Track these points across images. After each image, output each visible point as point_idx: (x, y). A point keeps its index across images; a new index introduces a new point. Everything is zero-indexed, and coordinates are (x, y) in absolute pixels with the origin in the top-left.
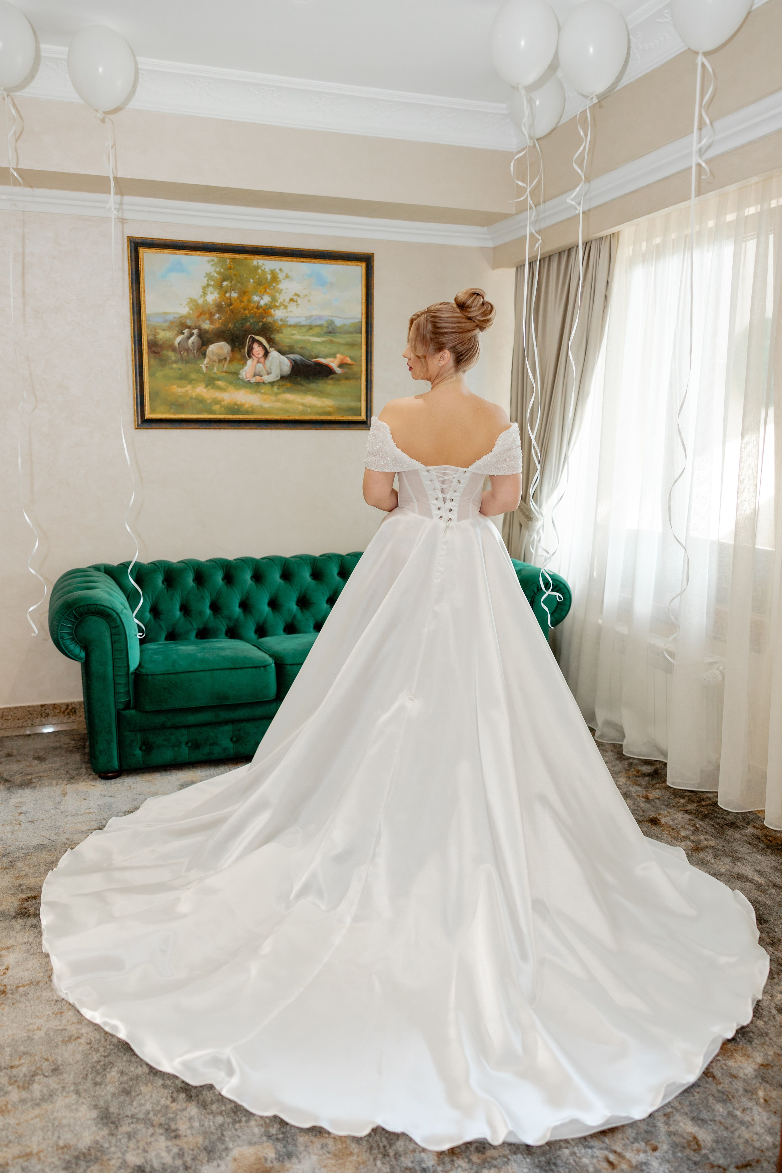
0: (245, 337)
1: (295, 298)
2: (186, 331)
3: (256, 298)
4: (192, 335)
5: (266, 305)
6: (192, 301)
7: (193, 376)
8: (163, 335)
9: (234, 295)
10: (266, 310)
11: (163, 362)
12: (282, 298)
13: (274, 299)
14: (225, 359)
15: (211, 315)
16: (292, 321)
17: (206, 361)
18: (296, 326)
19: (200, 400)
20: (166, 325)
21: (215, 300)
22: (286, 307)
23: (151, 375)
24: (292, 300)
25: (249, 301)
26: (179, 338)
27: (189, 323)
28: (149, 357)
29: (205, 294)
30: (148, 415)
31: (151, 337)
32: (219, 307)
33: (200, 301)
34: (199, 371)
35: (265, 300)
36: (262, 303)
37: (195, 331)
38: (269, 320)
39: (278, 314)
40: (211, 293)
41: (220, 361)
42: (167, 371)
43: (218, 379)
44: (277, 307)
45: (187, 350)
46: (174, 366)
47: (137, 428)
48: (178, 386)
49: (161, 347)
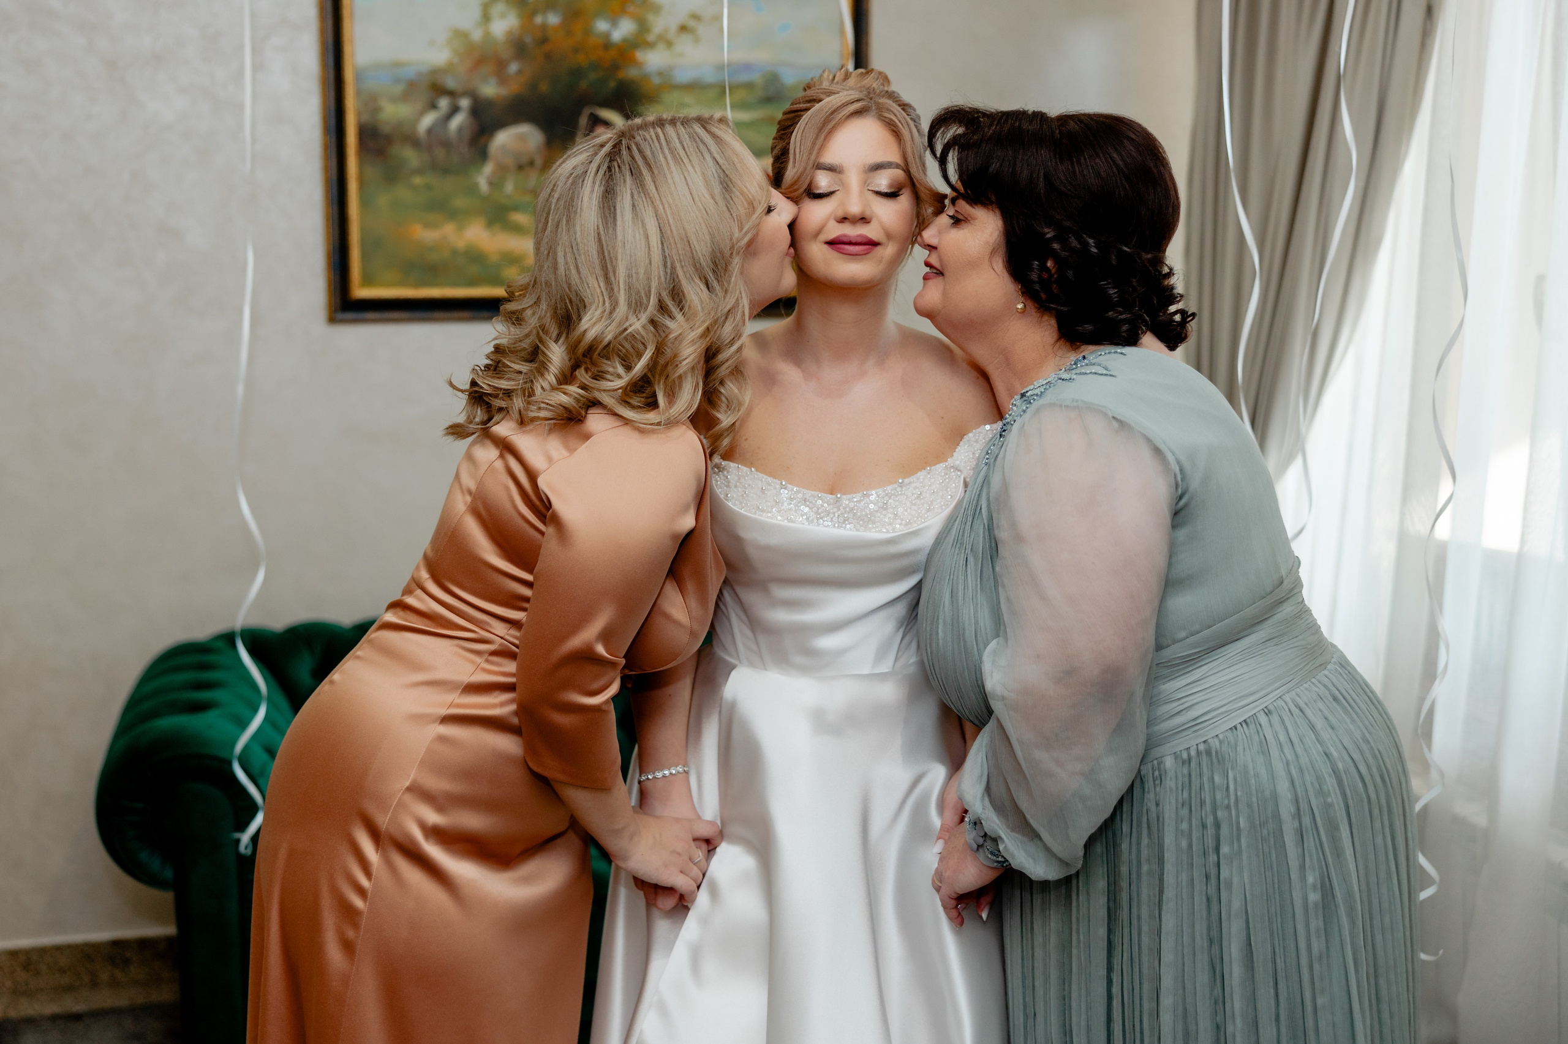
0: (576, 114)
1: (691, 23)
2: (444, 103)
3: (602, 26)
4: (455, 110)
5: (625, 40)
6: (459, 35)
7: (460, 202)
8: (393, 112)
9: (553, 19)
10: (625, 52)
11: (393, 174)
12: (660, 24)
13: (643, 27)
14: (531, 163)
15: (500, 66)
16: (682, 76)
17: (488, 169)
18: (694, 87)
19: (475, 256)
20: (399, 89)
21: (509, 33)
22: (669, 44)
23: (365, 202)
24: (683, 29)
25: (588, 31)
26: (428, 120)
27: (451, 83)
28: (361, 163)
29: (486, 18)
30: (361, 292)
31: (365, 118)
32: (519, 47)
33: (477, 35)
34: (473, 190)
35: (623, 30)
36: (617, 35)
37: (465, 103)
38: (631, 73)
39: (653, 60)
40: (503, 16)
41: (520, 167)
42: (401, 192)
43: (516, 208)
44: (650, 45)
45: (446, 144)
46: (418, 180)
47: (332, 320)
48: (428, 225)
49: (388, 139)
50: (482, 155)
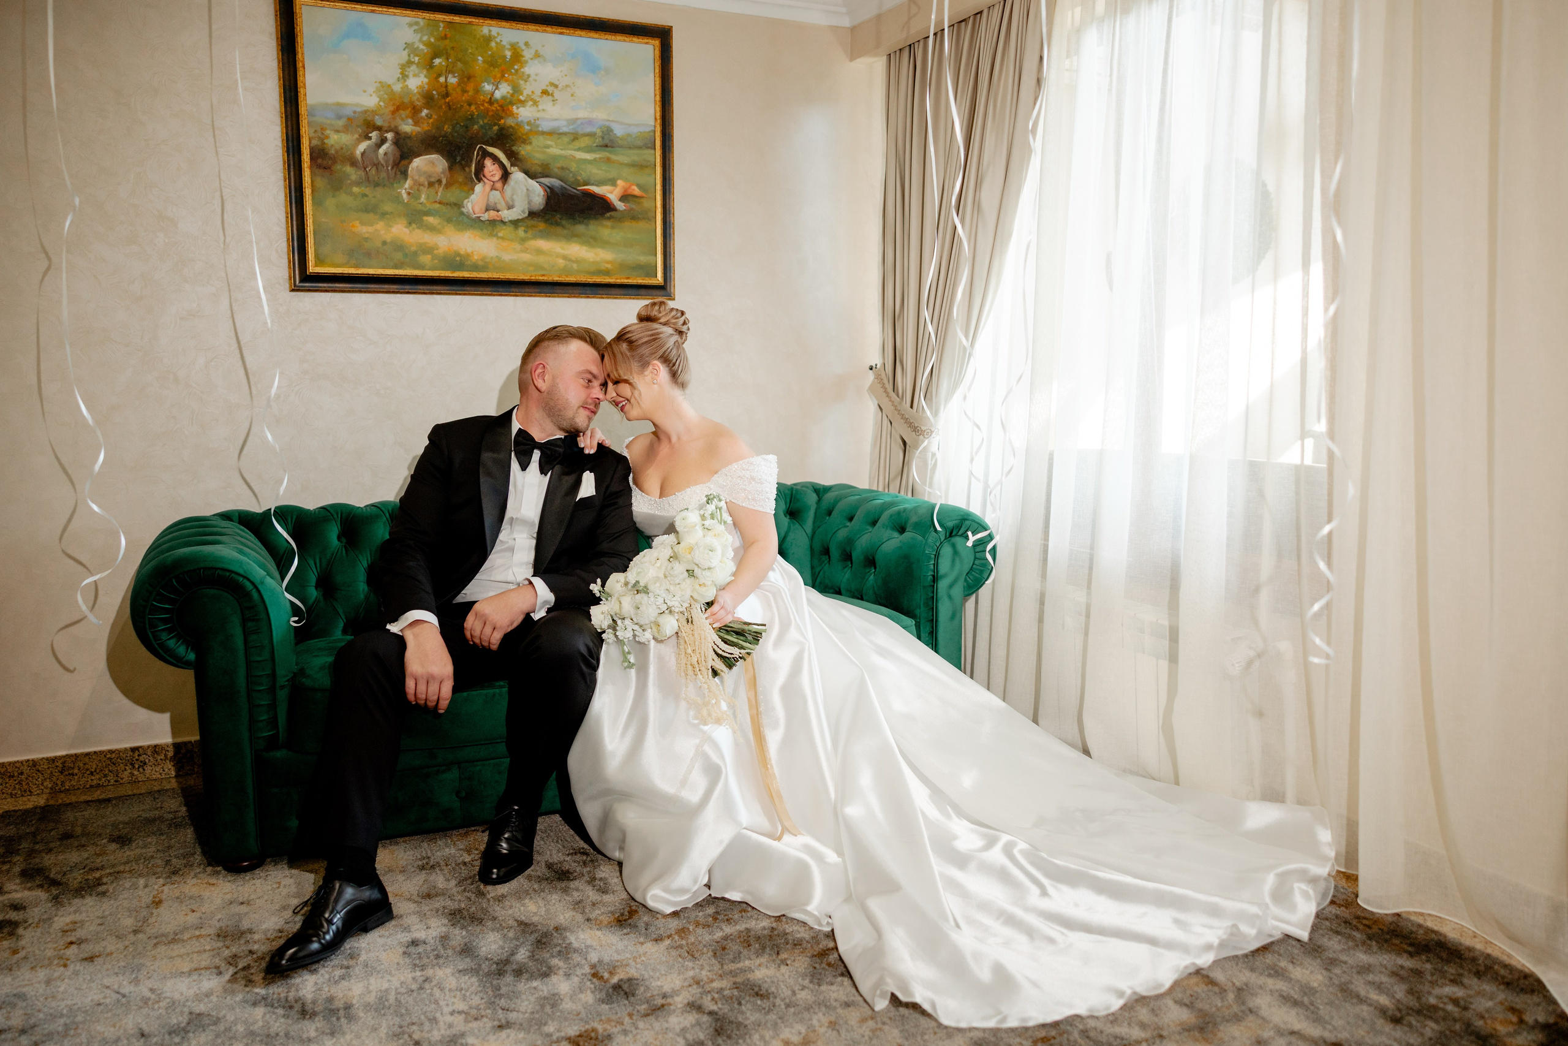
0: (471, 147)
1: (550, 89)
2: (374, 135)
3: (488, 87)
4: (383, 141)
5: (504, 98)
6: (384, 86)
7: (387, 207)
8: (336, 140)
9: (453, 80)
10: (504, 107)
11: (337, 185)
12: (527, 89)
13: (516, 90)
14: (439, 181)
15: (416, 111)
16: (545, 126)
17: (408, 184)
18: (552, 133)
19: (399, 246)
20: (341, 123)
21: (421, 87)
22: (535, 103)
23: (317, 203)
24: (545, 92)
25: (477, 91)
26: (363, 146)
27: (379, 122)
28: (313, 174)
29: (404, 76)
30: (312, 268)
31: (315, 142)
32: (428, 99)
33: (397, 88)
34: (398, 199)
35: (503, 91)
36: (498, 95)
37: (389, 136)
38: (510, 122)
39: (524, 113)
40: (415, 75)
41: (431, 184)
42: (344, 198)
43: (428, 213)
44: (523, 103)
45: (377, 165)
46: (355, 189)
47: (293, 290)
48: (362, 223)
49: (334, 160)
50: (405, 174)
